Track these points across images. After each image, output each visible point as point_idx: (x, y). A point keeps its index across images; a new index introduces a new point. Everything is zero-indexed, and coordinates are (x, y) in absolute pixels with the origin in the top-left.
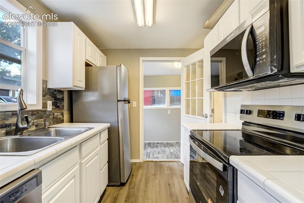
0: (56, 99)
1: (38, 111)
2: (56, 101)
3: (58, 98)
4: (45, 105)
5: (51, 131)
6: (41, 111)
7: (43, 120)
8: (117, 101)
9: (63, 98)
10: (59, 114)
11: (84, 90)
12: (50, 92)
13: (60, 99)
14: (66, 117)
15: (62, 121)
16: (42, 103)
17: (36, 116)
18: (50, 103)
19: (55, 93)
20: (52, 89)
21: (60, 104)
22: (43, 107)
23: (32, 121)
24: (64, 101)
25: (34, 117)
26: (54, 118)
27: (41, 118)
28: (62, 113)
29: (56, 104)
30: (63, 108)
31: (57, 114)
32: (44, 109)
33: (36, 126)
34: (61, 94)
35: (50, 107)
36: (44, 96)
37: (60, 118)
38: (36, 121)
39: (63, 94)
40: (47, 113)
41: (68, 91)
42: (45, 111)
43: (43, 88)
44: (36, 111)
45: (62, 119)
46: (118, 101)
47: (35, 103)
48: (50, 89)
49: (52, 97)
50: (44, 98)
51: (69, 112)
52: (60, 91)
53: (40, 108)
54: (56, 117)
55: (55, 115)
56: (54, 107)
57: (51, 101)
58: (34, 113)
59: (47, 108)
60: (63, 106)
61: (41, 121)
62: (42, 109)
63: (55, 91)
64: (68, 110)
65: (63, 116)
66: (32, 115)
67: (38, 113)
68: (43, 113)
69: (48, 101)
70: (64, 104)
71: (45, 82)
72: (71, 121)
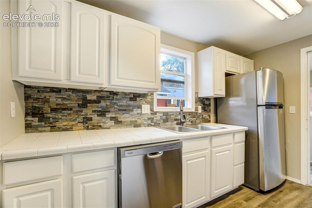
0: (204, 104)
1: (192, 112)
2: (204, 106)
3: (206, 104)
4: (197, 109)
5: (198, 127)
6: (195, 113)
7: (195, 119)
8: (256, 106)
9: (210, 103)
10: (207, 116)
11: (225, 96)
12: (200, 100)
13: (207, 105)
14: (213, 118)
15: (209, 121)
16: (195, 107)
17: (191, 116)
18: (200, 108)
19: (204, 100)
20: (202, 97)
21: (208, 108)
22: (196, 110)
23: (189, 119)
24: (211, 106)
25: (190, 116)
26: (203, 118)
27: (194, 117)
28: (209, 115)
29: (204, 108)
30: (210, 111)
31: (206, 116)
32: (196, 112)
33: (191, 122)
34: (208, 101)
35: (200, 110)
36: (196, 103)
37: (207, 119)
38: (191, 119)
39: (210, 101)
40: (198, 114)
41: (214, 98)
42: (197, 113)
43: (195, 98)
44: (191, 112)
45: (209, 119)
46: (258, 106)
47: (191, 107)
48: (200, 98)
49: (202, 103)
50: (196, 104)
51: (215, 115)
52: (208, 99)
53: (194, 110)
54: (205, 117)
55: (204, 116)
56: (203, 111)
57: (201, 106)
58: (190, 113)
59: (198, 111)
60: (210, 110)
61: (194, 119)
62: (194, 111)
63: (204, 99)
64: (214, 113)
65: (210, 118)
66: (189, 115)
67: (193, 114)
68: (196, 114)
69: (199, 106)
70: (210, 108)
71: (197, 93)
72: (217, 122)
